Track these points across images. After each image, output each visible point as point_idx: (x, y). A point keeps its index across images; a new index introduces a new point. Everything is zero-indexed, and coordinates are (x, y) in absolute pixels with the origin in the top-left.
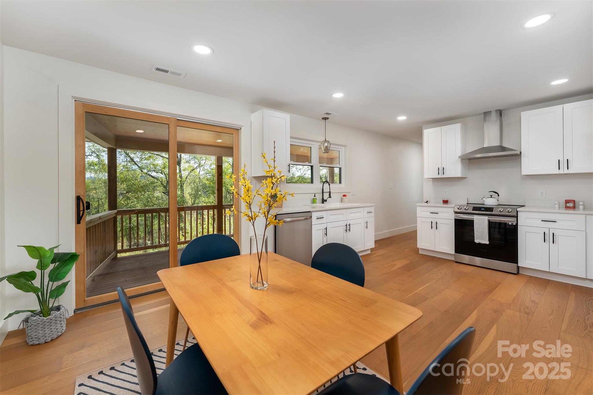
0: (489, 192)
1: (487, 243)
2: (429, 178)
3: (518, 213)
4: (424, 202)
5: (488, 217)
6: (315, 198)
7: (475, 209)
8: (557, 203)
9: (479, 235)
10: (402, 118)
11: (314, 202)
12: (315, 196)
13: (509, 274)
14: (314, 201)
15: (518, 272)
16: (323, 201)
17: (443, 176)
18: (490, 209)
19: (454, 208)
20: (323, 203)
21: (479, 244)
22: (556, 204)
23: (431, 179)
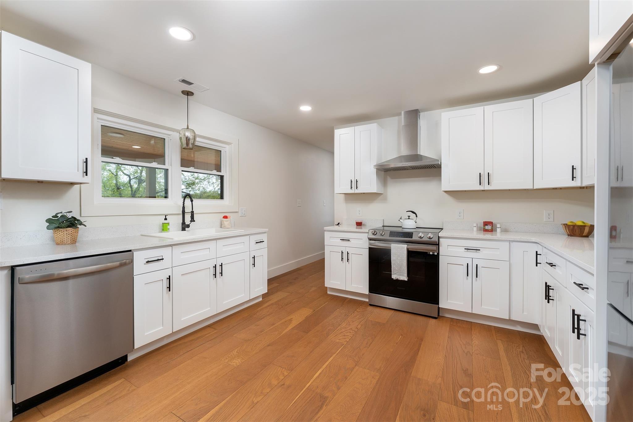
0: (407, 212)
1: (406, 279)
2: (340, 194)
3: (440, 239)
4: (335, 225)
5: (407, 245)
6: (166, 221)
7: (392, 234)
8: (475, 225)
9: (397, 269)
10: (306, 108)
11: (163, 230)
12: (166, 219)
13: (429, 318)
14: (164, 228)
15: (438, 315)
16: (184, 227)
17: (357, 191)
18: (410, 235)
19: (368, 233)
20: (183, 229)
21: (397, 280)
22: (474, 227)
23: (344, 195)
